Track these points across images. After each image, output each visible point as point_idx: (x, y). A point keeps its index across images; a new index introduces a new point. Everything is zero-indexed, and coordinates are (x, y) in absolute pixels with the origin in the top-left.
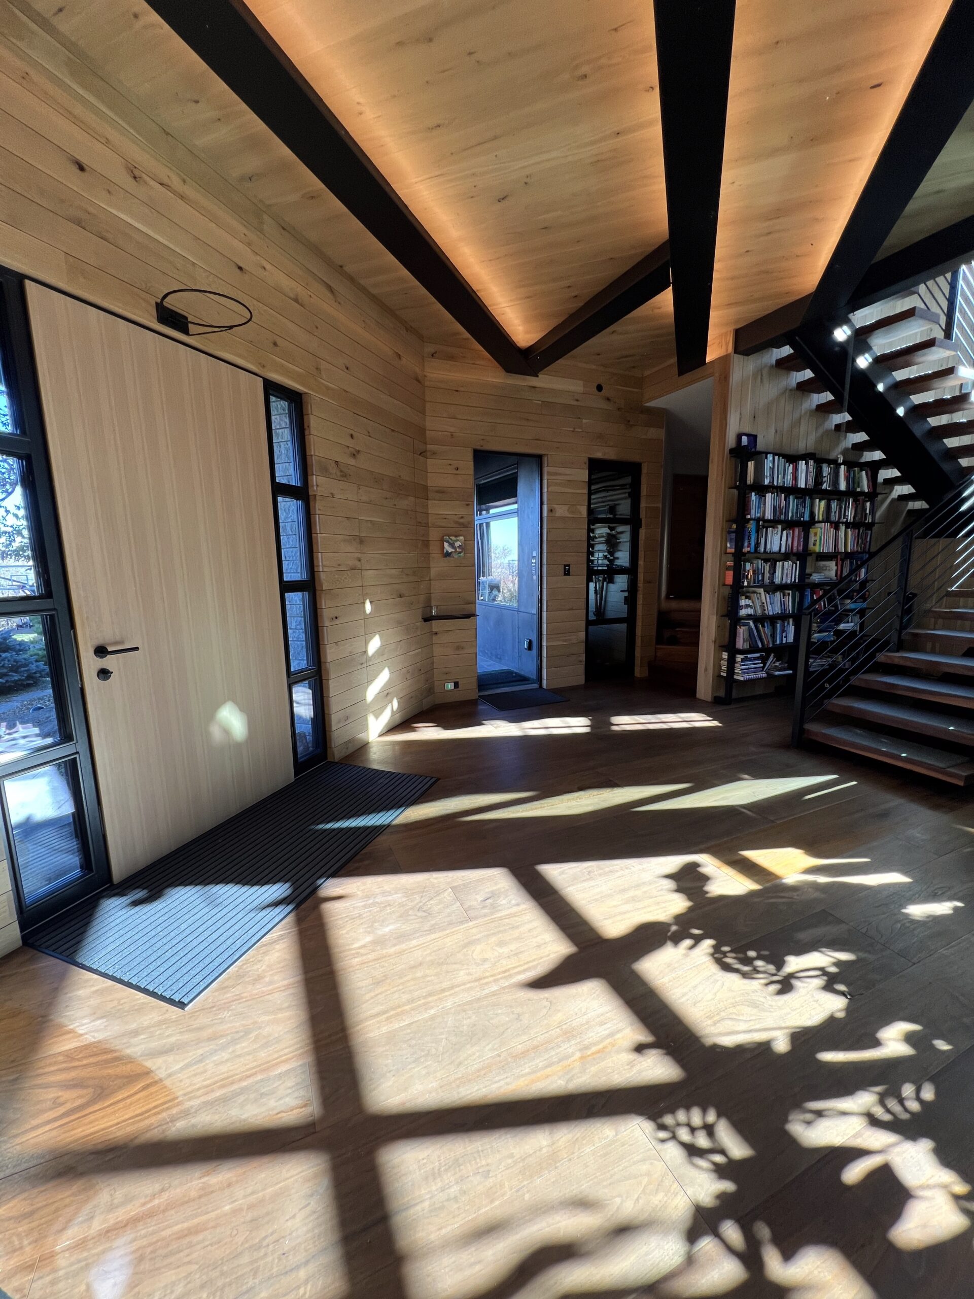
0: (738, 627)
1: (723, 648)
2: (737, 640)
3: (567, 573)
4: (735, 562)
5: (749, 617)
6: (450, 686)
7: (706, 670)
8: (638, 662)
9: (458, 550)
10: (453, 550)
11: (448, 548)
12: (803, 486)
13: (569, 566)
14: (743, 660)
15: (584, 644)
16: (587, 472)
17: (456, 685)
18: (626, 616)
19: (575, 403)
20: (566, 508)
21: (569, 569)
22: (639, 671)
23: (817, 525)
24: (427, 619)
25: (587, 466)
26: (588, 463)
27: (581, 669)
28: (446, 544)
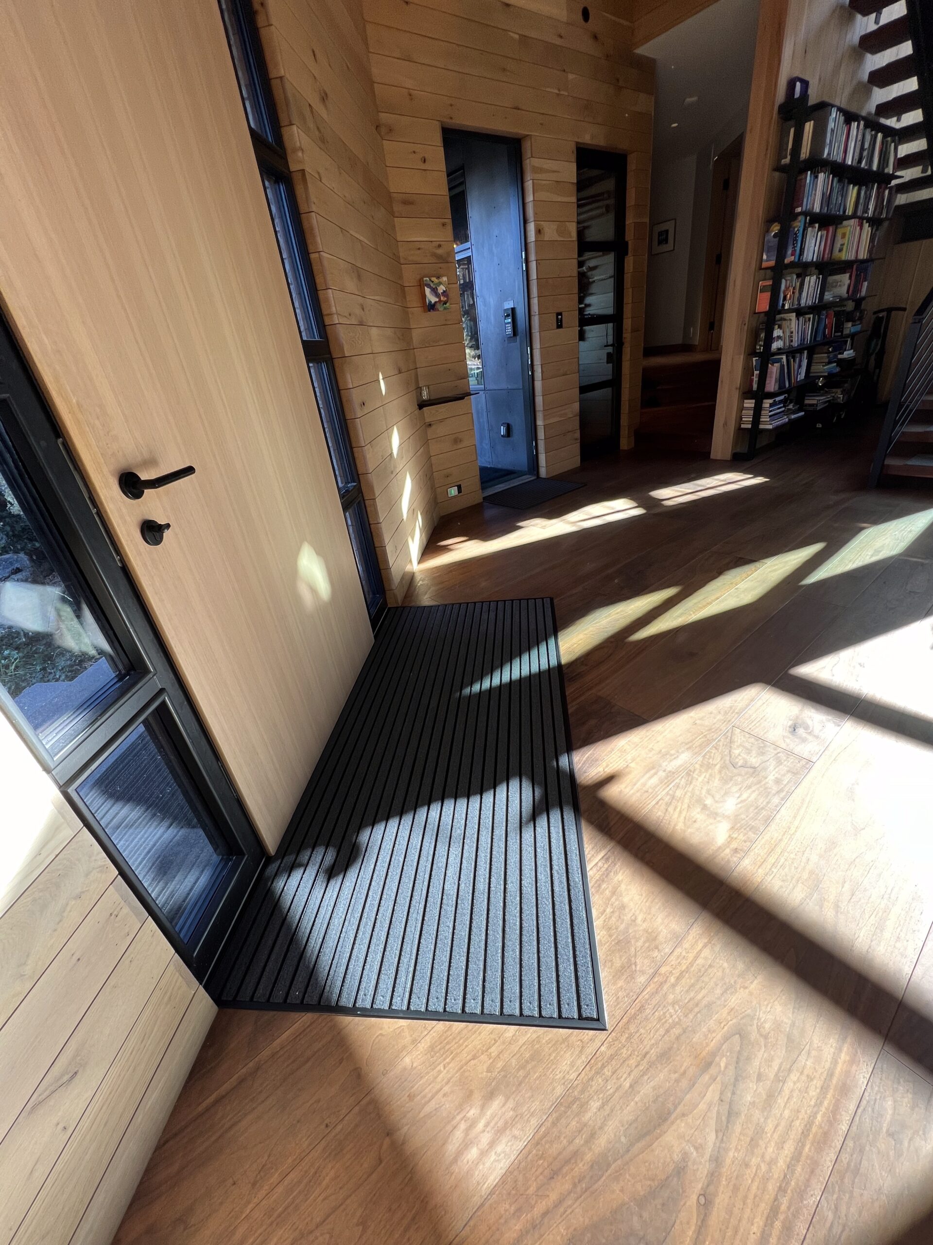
0: (770, 365)
1: (747, 393)
2: (767, 382)
3: (560, 326)
4: (773, 278)
5: (780, 351)
6: (453, 491)
7: (725, 424)
8: (624, 432)
9: (442, 298)
10: (437, 300)
11: (431, 298)
12: (850, 163)
13: (560, 314)
14: (771, 405)
15: (578, 418)
16: (573, 167)
17: (460, 491)
18: (610, 377)
19: (558, 42)
20: (554, 226)
21: (561, 318)
22: (625, 443)
23: (845, 223)
24: (422, 405)
25: (573, 158)
26: (575, 152)
27: (576, 448)
28: (427, 291)
